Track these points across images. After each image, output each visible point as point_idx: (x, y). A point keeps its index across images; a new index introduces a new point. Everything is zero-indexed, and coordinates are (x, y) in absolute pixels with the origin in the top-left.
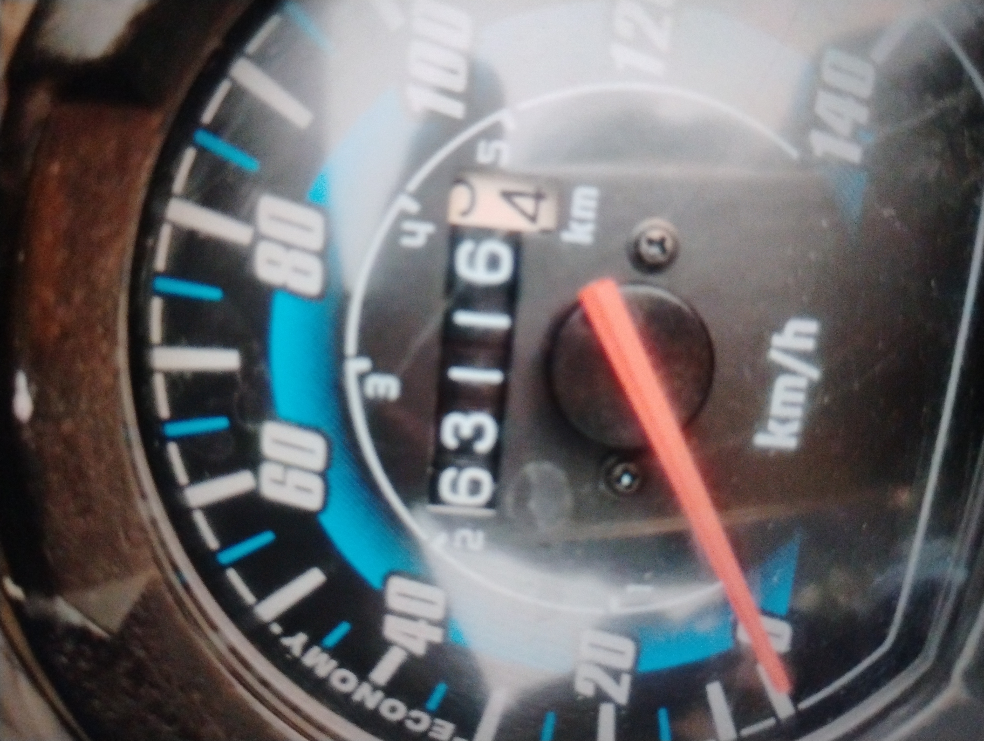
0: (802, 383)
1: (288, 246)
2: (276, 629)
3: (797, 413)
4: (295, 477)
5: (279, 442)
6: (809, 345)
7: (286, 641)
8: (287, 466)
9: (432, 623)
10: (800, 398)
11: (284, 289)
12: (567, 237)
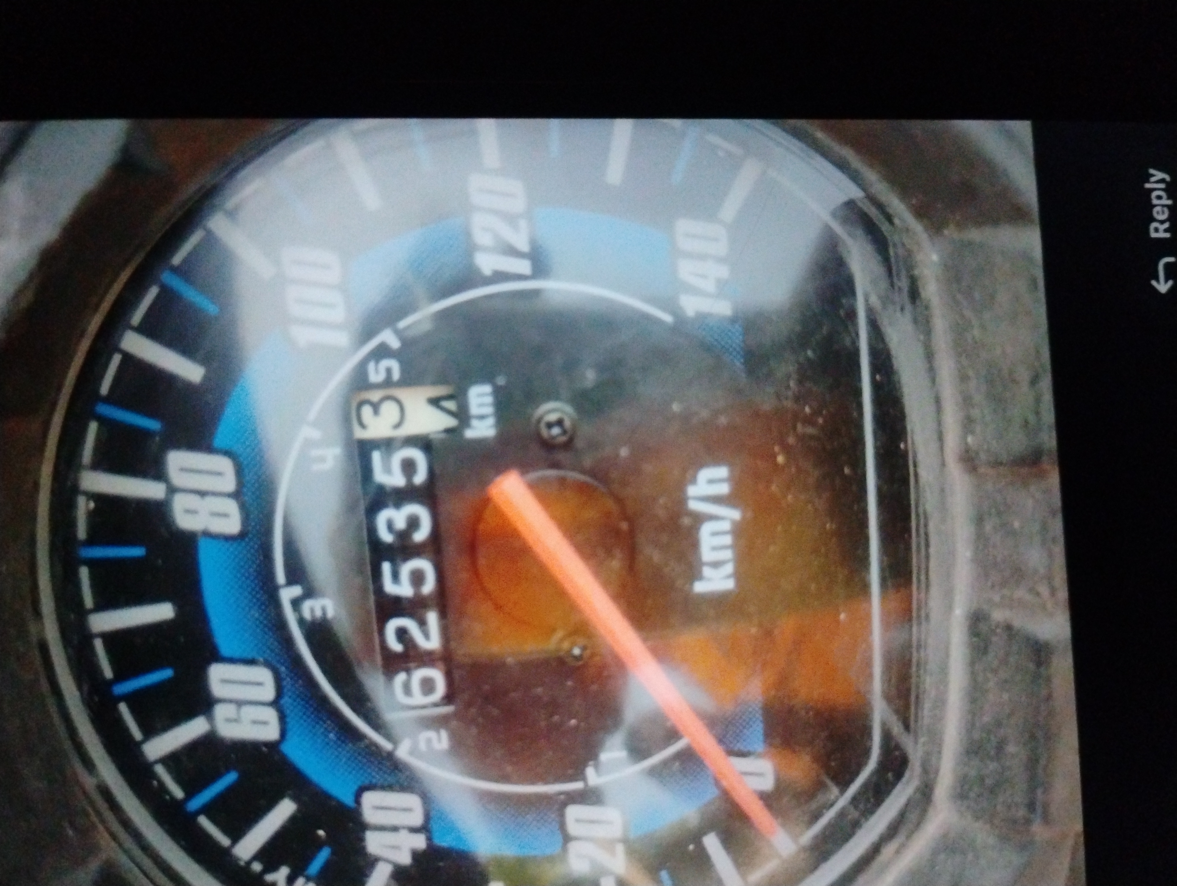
0: (726, 526)
1: (202, 494)
2: (257, 867)
3: (728, 554)
4: (249, 712)
5: (225, 681)
6: (724, 489)
7: (270, 878)
8: (240, 703)
9: (414, 830)
10: (728, 540)
11: (207, 534)
12: (470, 434)
